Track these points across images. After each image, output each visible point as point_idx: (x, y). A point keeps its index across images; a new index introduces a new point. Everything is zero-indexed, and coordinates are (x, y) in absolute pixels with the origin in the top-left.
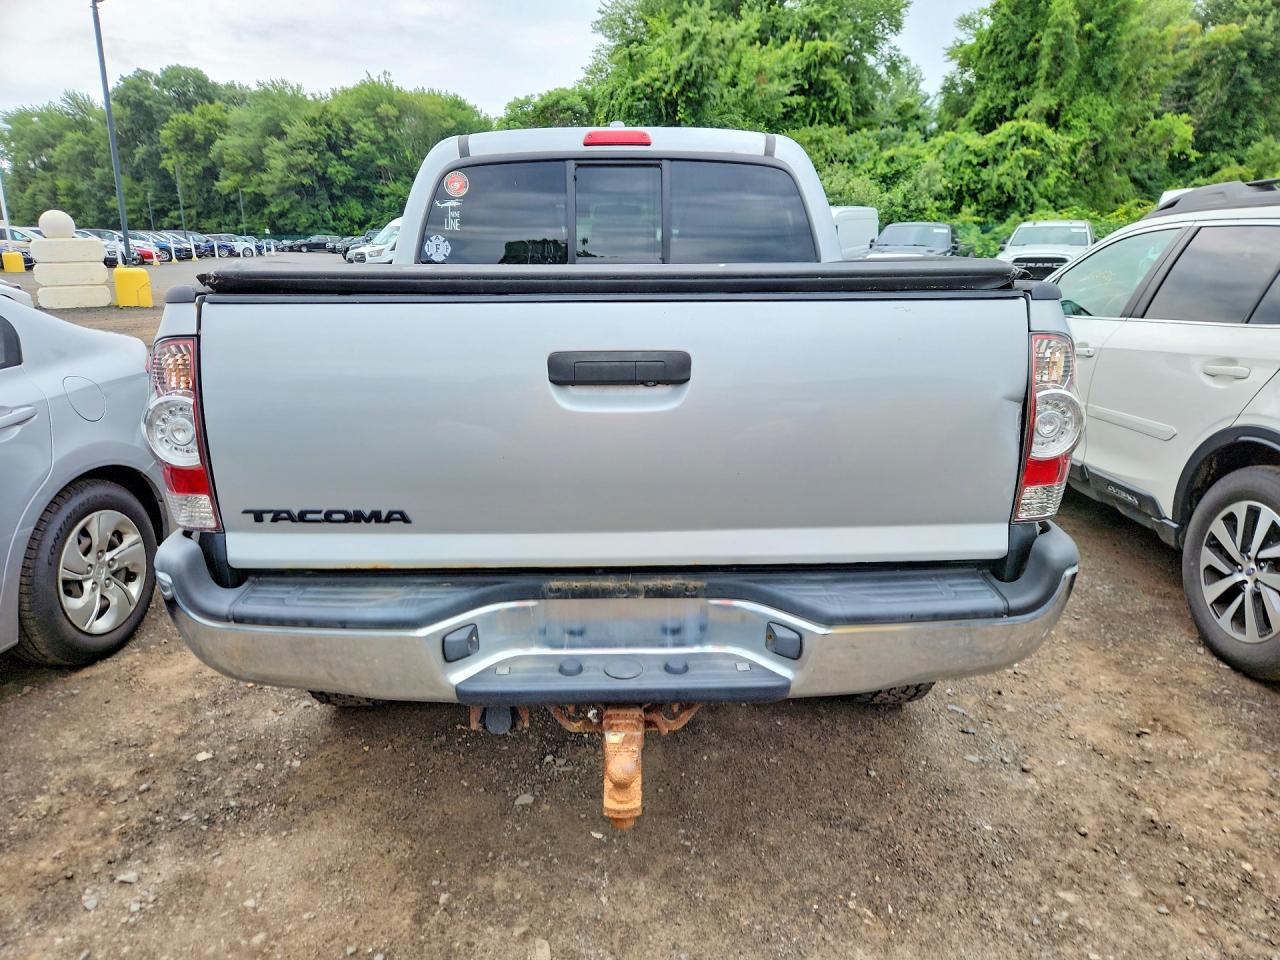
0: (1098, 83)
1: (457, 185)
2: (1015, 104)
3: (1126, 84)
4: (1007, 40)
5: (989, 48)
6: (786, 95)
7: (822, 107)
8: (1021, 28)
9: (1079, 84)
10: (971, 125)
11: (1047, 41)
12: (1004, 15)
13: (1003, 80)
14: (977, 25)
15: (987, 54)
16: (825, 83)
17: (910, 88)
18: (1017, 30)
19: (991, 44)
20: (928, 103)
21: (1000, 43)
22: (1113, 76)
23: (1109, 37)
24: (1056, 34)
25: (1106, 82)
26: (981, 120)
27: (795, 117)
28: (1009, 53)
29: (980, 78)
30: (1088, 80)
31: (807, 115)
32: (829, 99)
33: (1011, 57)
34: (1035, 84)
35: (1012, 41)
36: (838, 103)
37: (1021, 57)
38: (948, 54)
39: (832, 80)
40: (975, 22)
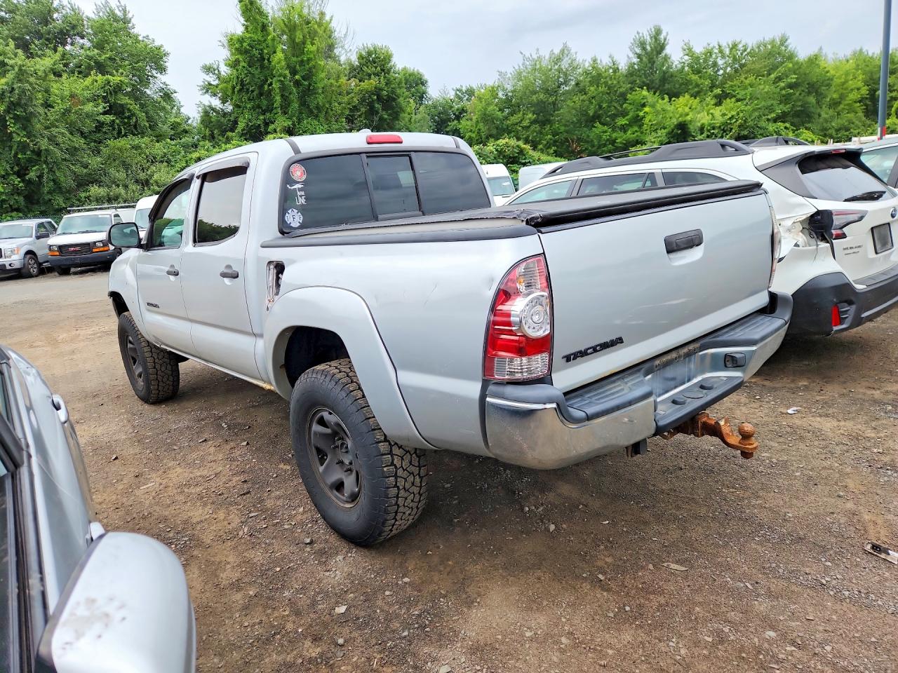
0: (311, 112)
1: (298, 173)
2: (267, 124)
3: (326, 113)
4: (249, 83)
5: (238, 88)
6: (101, 114)
7: (125, 124)
8: (257, 76)
9: (301, 113)
10: (241, 137)
11: (276, 85)
12: (244, 67)
13: (253, 108)
14: (216, 72)
15: (238, 92)
16: (122, 106)
17: (174, 111)
18: (254, 77)
19: (239, 85)
20: (190, 122)
21: (245, 85)
22: (318, 107)
23: (310, 85)
24: (280, 80)
25: (315, 112)
26: (246, 133)
27: (104, 130)
28: (253, 91)
29: (237, 106)
30: (305, 110)
31: (114, 129)
32: (129, 118)
33: (255, 93)
34: (275, 111)
35: (252, 84)
36: (137, 121)
37: (261, 94)
38: (202, 90)
39: (127, 104)
40: (214, 70)
